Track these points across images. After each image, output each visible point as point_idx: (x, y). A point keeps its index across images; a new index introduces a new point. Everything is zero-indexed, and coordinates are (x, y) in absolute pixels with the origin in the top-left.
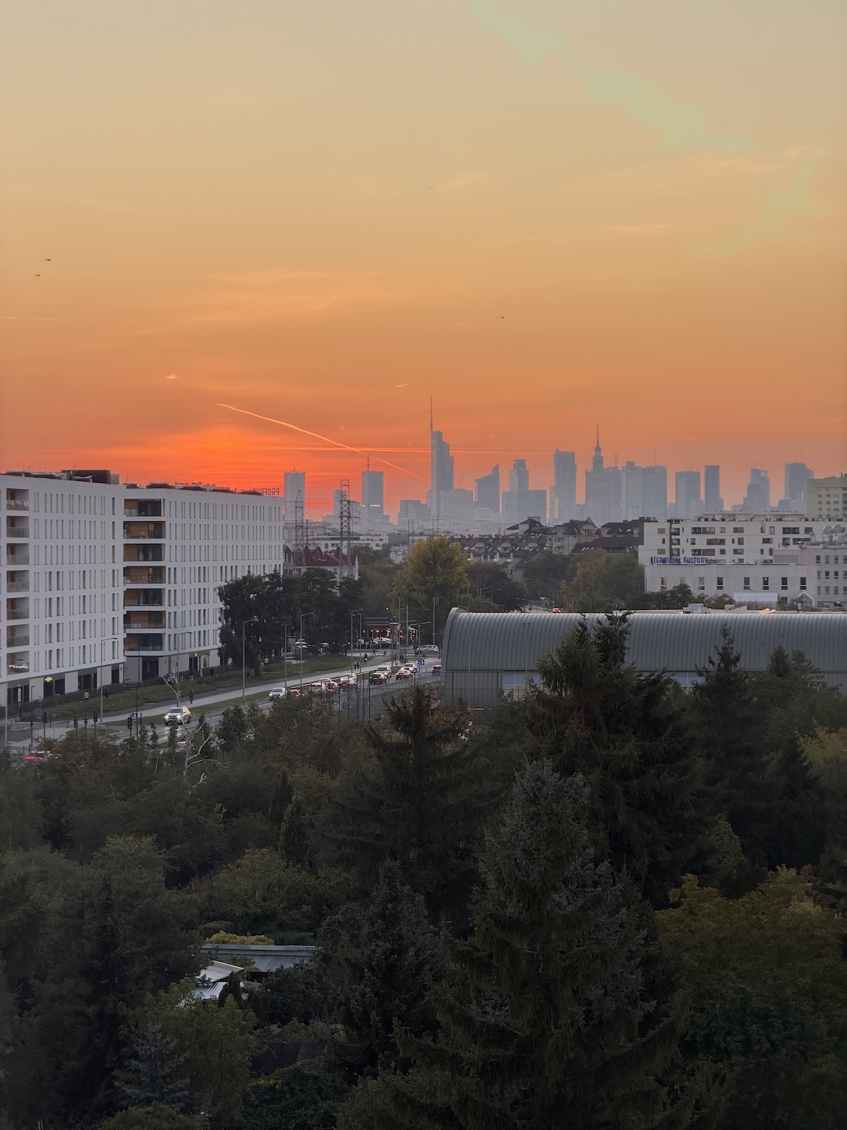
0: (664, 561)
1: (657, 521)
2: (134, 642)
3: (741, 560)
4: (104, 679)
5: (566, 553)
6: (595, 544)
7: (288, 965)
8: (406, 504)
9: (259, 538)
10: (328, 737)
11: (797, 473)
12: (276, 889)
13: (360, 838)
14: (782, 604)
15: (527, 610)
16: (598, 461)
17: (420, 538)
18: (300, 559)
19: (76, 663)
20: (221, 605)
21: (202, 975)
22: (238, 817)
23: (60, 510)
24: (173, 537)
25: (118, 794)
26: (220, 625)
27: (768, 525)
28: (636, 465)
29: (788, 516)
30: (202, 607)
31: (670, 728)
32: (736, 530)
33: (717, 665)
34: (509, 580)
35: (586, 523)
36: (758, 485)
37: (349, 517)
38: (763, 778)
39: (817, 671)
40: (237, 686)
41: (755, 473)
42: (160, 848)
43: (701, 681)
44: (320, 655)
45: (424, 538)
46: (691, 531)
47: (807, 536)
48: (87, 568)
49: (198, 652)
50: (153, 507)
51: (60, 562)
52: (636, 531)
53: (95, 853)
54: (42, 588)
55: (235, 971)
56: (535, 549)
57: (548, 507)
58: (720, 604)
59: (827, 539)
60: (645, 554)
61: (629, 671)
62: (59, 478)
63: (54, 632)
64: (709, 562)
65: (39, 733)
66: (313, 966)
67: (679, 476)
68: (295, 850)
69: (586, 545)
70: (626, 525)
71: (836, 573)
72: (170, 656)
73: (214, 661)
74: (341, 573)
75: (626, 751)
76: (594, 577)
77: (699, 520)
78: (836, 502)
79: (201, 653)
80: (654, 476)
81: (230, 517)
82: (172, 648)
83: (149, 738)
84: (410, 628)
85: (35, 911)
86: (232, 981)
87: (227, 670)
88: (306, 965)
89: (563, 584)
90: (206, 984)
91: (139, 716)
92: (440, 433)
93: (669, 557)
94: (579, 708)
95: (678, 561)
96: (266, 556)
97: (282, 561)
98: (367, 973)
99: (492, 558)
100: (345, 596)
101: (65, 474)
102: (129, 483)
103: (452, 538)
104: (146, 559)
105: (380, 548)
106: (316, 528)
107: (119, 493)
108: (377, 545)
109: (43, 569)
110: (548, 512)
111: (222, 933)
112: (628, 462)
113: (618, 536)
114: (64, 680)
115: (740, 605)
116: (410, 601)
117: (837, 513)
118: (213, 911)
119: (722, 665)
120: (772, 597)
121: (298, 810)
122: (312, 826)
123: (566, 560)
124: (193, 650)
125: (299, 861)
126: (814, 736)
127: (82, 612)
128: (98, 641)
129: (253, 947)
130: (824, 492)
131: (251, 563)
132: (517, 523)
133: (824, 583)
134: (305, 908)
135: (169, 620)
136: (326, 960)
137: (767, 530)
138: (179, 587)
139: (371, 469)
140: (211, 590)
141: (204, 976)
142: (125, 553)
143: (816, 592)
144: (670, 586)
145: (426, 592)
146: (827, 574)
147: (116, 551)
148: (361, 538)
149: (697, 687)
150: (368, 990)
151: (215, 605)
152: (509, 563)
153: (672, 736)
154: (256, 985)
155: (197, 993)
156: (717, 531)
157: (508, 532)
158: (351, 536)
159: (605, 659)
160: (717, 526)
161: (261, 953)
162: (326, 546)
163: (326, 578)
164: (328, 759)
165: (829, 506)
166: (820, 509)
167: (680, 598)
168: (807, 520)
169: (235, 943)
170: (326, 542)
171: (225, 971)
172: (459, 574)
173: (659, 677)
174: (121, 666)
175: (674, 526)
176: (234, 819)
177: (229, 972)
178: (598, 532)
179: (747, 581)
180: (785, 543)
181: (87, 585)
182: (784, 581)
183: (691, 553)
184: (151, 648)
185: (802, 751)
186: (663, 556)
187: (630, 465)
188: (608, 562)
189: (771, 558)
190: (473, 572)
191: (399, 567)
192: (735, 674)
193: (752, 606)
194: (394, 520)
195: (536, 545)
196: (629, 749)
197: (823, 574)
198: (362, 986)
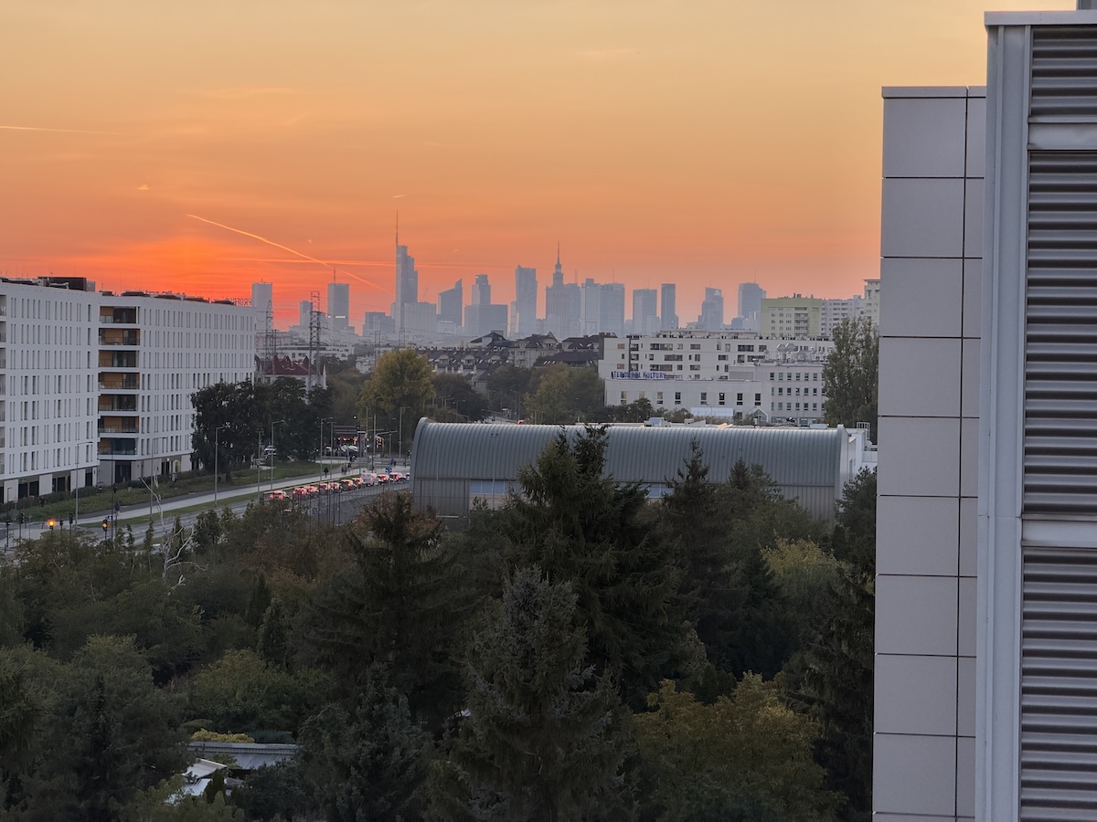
0: (623, 376)
1: (616, 337)
2: (107, 445)
3: (698, 376)
4: (78, 482)
5: (529, 366)
6: (556, 358)
7: (271, 763)
8: (370, 316)
9: (231, 347)
10: (304, 541)
11: (750, 293)
12: (256, 689)
13: (340, 641)
14: (738, 419)
15: (490, 421)
16: (558, 277)
17: (386, 349)
18: (270, 368)
19: (51, 465)
20: (194, 411)
21: (188, 772)
22: (215, 618)
23: (37, 316)
24: (147, 344)
25: (98, 594)
26: (193, 431)
27: (723, 342)
28: (595, 282)
29: (742, 333)
30: (175, 413)
31: (646, 538)
32: (693, 347)
33: (685, 477)
34: (473, 391)
35: (548, 337)
36: (713, 303)
37: (318, 328)
38: (728, 587)
39: (774, 484)
40: (210, 490)
41: (710, 291)
42: (140, 648)
43: (670, 492)
44: (289, 462)
45: (390, 349)
46: (650, 347)
47: (762, 354)
48: (62, 373)
49: (170, 457)
50: (128, 314)
51: (36, 367)
52: (596, 346)
53: (76, 652)
54: (18, 392)
55: (219, 768)
56: (498, 362)
57: (509, 322)
58: (680, 417)
59: (781, 357)
60: (605, 368)
61: (607, 482)
62: (36, 284)
63: (29, 434)
64: (668, 377)
65: (16, 534)
66: (295, 764)
67: (636, 293)
68: (275, 651)
69: (548, 358)
70: (586, 340)
71: (789, 390)
72: (143, 460)
73: (186, 466)
74: (310, 382)
75: (603, 559)
76: (557, 390)
77: (658, 336)
78: (788, 322)
79: (173, 458)
80: (612, 294)
81: (203, 325)
82: (145, 452)
83: (126, 539)
84: (377, 437)
85: (30, 709)
86: (216, 778)
87: (199, 475)
88: (289, 763)
89: (527, 396)
90: (193, 780)
91: (114, 518)
92: (405, 248)
93: (627, 371)
94: (558, 517)
95: (637, 376)
96: (238, 365)
97: (253, 369)
98: (353, 771)
99: (456, 370)
100: (315, 404)
101: (42, 281)
102: (104, 290)
103: (417, 350)
104: (120, 365)
105: (346, 359)
106: (284, 337)
107: (95, 300)
108: (343, 355)
109: (19, 373)
110: (509, 326)
111: (204, 731)
112: (587, 280)
113: (579, 350)
114: (38, 482)
115: (698, 419)
116: (377, 410)
117: (788, 332)
118: (195, 710)
119: (690, 477)
120: (728, 412)
121: (277, 613)
122: (290, 628)
123: (528, 373)
124: (165, 455)
125: (277, 662)
126: (774, 547)
127: (57, 416)
128: (73, 444)
129: (235, 745)
130: (777, 312)
131: (224, 371)
132: (480, 337)
133: (778, 400)
134: (284, 707)
135: (142, 425)
136: (307, 757)
137: (723, 347)
138: (152, 393)
139: (337, 282)
140: (184, 397)
141: (191, 773)
142: (99, 359)
143: (770, 408)
144: (630, 400)
145: (393, 401)
146: (781, 390)
147: (91, 356)
148: (328, 348)
149: (666, 498)
150: (354, 788)
151: (188, 411)
152: (472, 375)
153: (647, 545)
154: (238, 782)
155: (187, 790)
156: (675, 347)
157: (471, 345)
158: (318, 346)
159: (583, 471)
160: (675, 342)
161: (243, 751)
162: (294, 355)
163: (296, 387)
164: (304, 563)
165: (781, 325)
166: (773, 328)
167: (640, 411)
168: (761, 338)
169: (216, 741)
170: (294, 351)
171: (208, 768)
172: (425, 385)
173: (635, 488)
174: (94, 469)
175: (634, 342)
176: (212, 621)
177: (214, 770)
178: (560, 346)
179: (704, 396)
180: (740, 360)
181: (63, 390)
182: (740, 396)
183: (650, 368)
184: (124, 452)
185: (765, 562)
186: (623, 371)
187: (590, 282)
188: (571, 375)
189: (727, 374)
190: (439, 383)
191: (367, 377)
192: (703, 486)
193: (711, 421)
194: (359, 331)
195: (499, 358)
196: (606, 557)
197: (777, 391)
198: (349, 783)
